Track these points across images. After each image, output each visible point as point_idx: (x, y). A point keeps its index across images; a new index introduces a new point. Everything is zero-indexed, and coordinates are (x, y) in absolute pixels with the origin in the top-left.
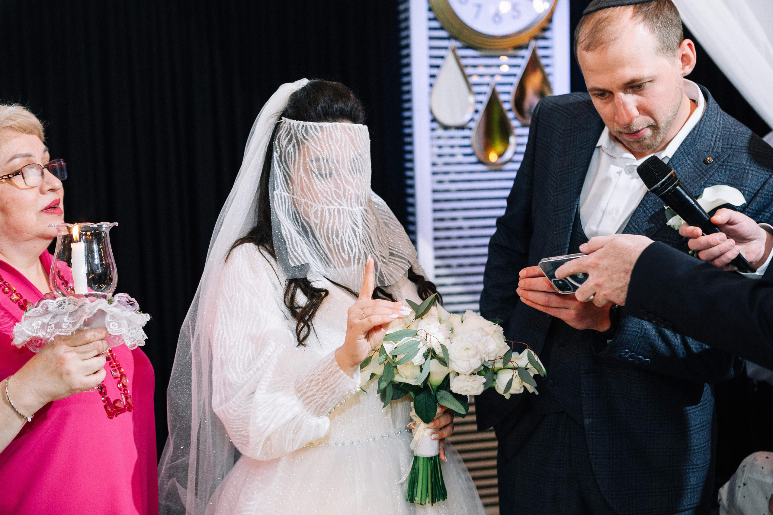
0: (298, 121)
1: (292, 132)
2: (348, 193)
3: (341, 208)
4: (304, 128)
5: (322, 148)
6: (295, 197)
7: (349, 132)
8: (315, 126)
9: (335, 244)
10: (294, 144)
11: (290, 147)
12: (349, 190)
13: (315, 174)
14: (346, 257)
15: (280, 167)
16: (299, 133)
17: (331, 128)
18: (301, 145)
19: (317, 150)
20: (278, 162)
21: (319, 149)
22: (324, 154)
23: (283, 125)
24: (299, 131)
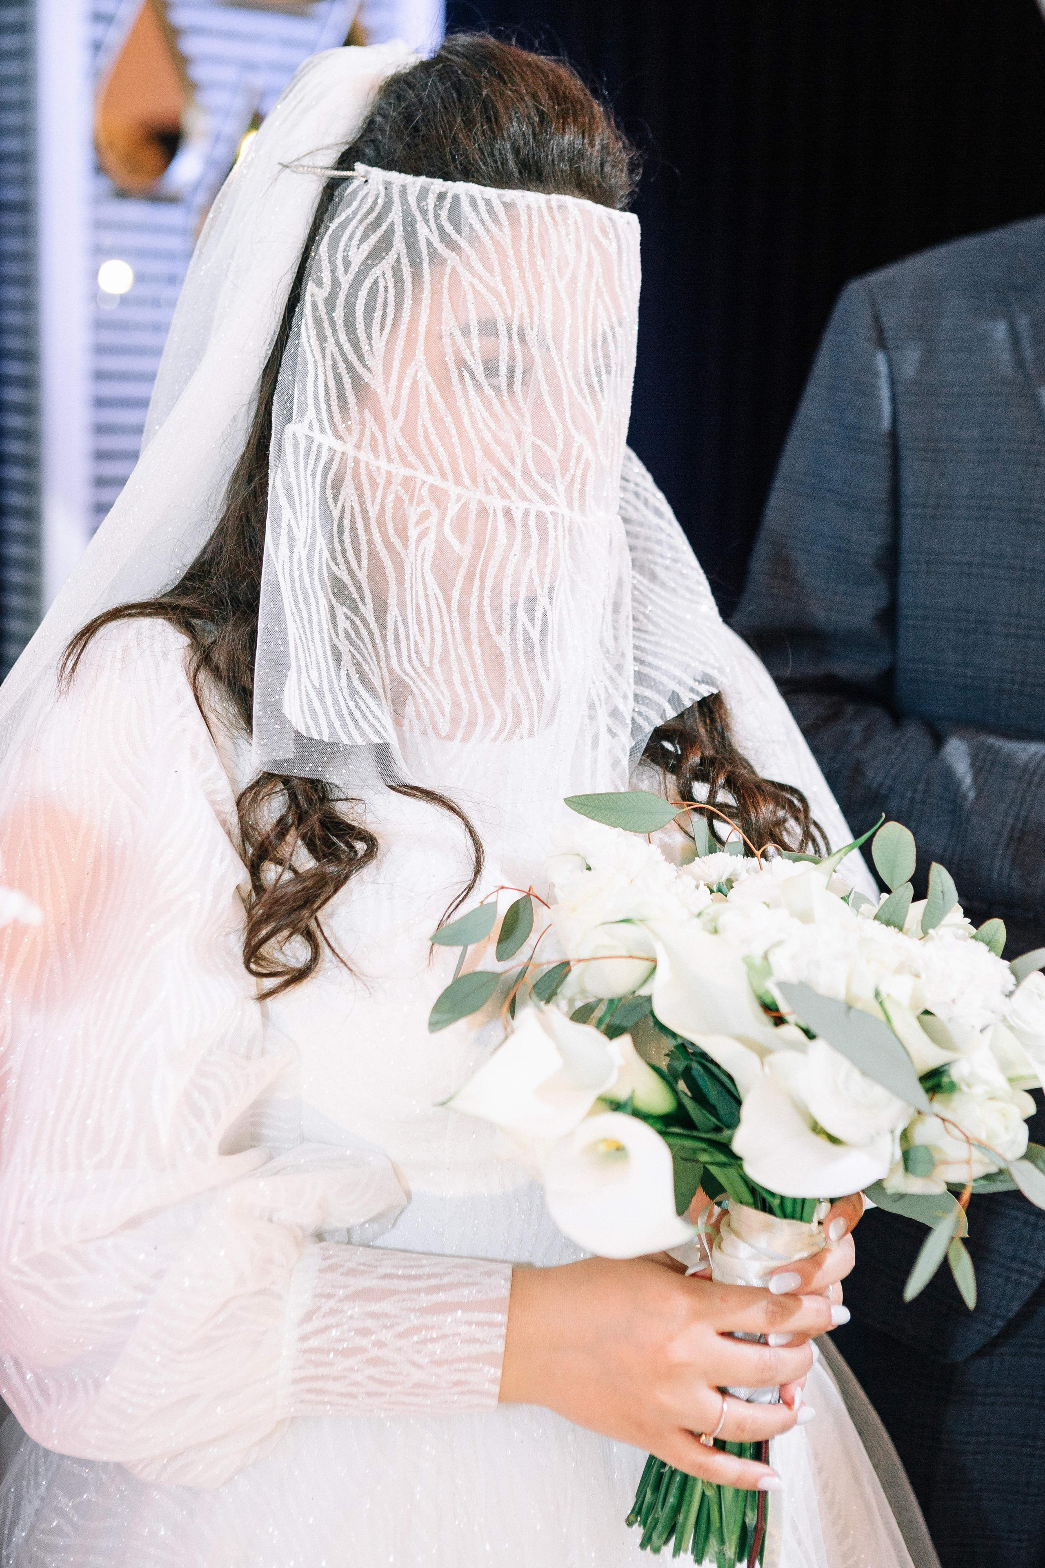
0: (423, 180)
1: (395, 216)
2: (578, 459)
3: (547, 509)
4: (447, 204)
5: (506, 281)
6: (363, 456)
8: (488, 202)
9: (520, 635)
10: (398, 261)
11: (385, 266)
12: (581, 449)
13: (473, 377)
15: (322, 339)
16: (427, 221)
18: (425, 265)
19: (491, 289)
20: (318, 321)
21: (499, 287)
22: (513, 307)
23: (355, 193)
24: (424, 212)
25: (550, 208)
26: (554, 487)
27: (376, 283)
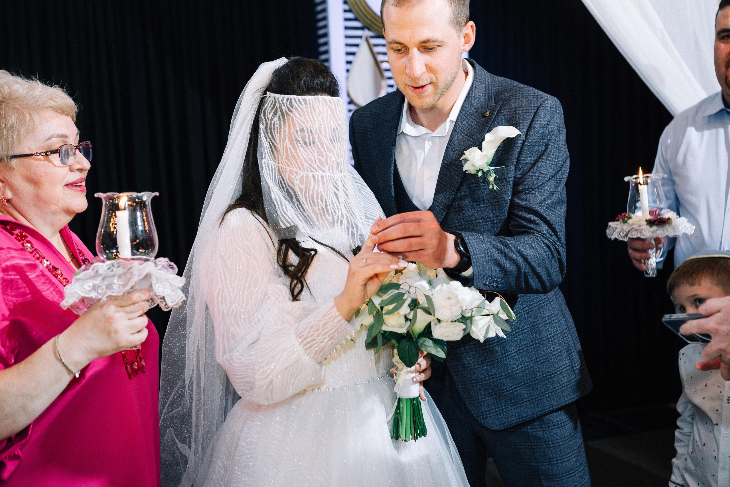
0: (283, 95)
1: (277, 105)
2: (330, 160)
3: (324, 174)
4: (289, 101)
5: (305, 119)
6: (280, 165)
7: (330, 104)
8: (299, 100)
9: (320, 207)
10: (279, 116)
11: (276, 118)
12: (331, 157)
13: (300, 143)
14: (330, 219)
15: (266, 138)
16: (284, 106)
17: (314, 101)
18: (286, 117)
19: (302, 121)
20: (264, 133)
21: (304, 120)
22: (308, 124)
23: (268, 100)
24: (284, 104)
25: (315, 99)
26: (325, 167)
27: (274, 122)
